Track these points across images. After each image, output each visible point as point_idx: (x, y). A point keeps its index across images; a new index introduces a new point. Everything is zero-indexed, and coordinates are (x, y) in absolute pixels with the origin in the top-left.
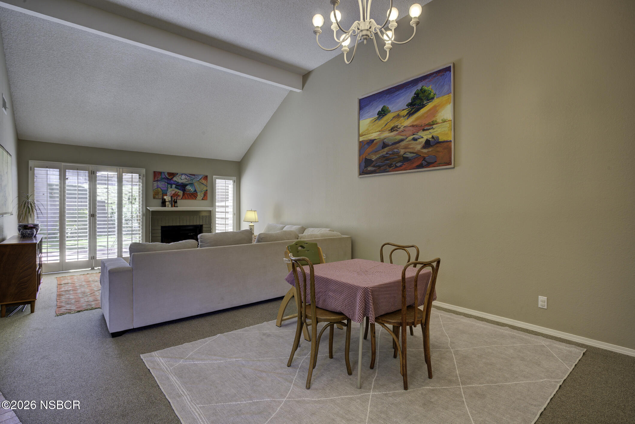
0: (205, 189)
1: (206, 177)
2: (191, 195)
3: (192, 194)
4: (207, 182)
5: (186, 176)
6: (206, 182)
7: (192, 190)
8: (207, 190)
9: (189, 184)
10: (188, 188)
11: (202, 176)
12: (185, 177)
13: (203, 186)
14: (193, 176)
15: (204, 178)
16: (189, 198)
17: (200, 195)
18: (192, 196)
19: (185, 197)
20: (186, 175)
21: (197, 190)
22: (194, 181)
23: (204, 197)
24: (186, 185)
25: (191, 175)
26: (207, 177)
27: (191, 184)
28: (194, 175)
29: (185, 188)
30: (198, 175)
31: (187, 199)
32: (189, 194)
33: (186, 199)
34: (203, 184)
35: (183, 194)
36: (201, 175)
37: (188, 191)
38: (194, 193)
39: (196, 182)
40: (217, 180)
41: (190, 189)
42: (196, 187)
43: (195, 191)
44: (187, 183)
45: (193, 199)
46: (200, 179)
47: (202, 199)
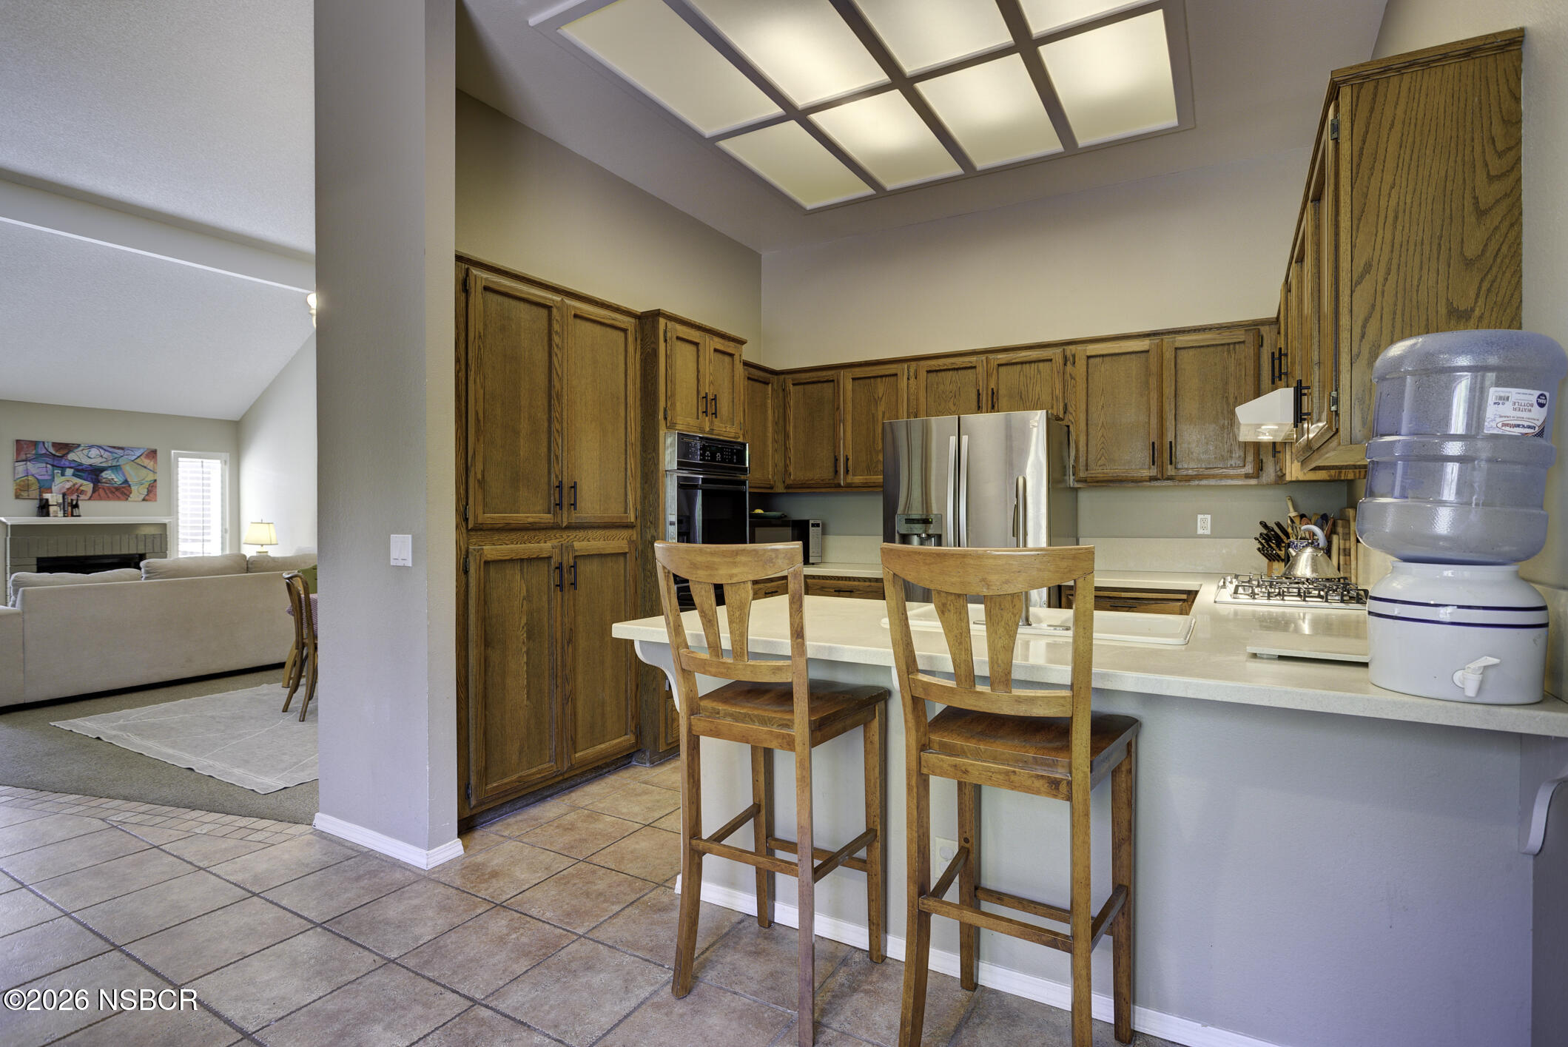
0: (150, 477)
1: (152, 454)
2: (114, 490)
3: (117, 489)
4: (156, 462)
5: (102, 451)
6: (152, 463)
7: (116, 480)
8: (155, 481)
9: (110, 467)
10: (107, 475)
11: (142, 451)
12: (98, 452)
13: (145, 471)
14: (120, 452)
15: (147, 455)
16: (108, 497)
17: (138, 492)
18: (116, 493)
19: (99, 495)
20: (102, 448)
21: (129, 480)
22: (121, 462)
23: (147, 495)
24: (103, 470)
25: (114, 447)
26: (154, 452)
27: (116, 468)
28: (122, 448)
29: (98, 475)
30: (132, 449)
31: (105, 500)
32: (109, 488)
33: (100, 499)
34: (145, 467)
35: (94, 490)
36: (139, 448)
37: (107, 483)
38: (123, 487)
39: (127, 463)
40: (180, 459)
41: (113, 479)
42: (126, 474)
43: (126, 481)
44: (104, 465)
45: (119, 499)
46: (138, 457)
47: (144, 500)
